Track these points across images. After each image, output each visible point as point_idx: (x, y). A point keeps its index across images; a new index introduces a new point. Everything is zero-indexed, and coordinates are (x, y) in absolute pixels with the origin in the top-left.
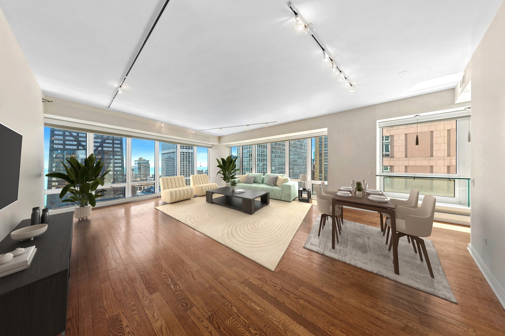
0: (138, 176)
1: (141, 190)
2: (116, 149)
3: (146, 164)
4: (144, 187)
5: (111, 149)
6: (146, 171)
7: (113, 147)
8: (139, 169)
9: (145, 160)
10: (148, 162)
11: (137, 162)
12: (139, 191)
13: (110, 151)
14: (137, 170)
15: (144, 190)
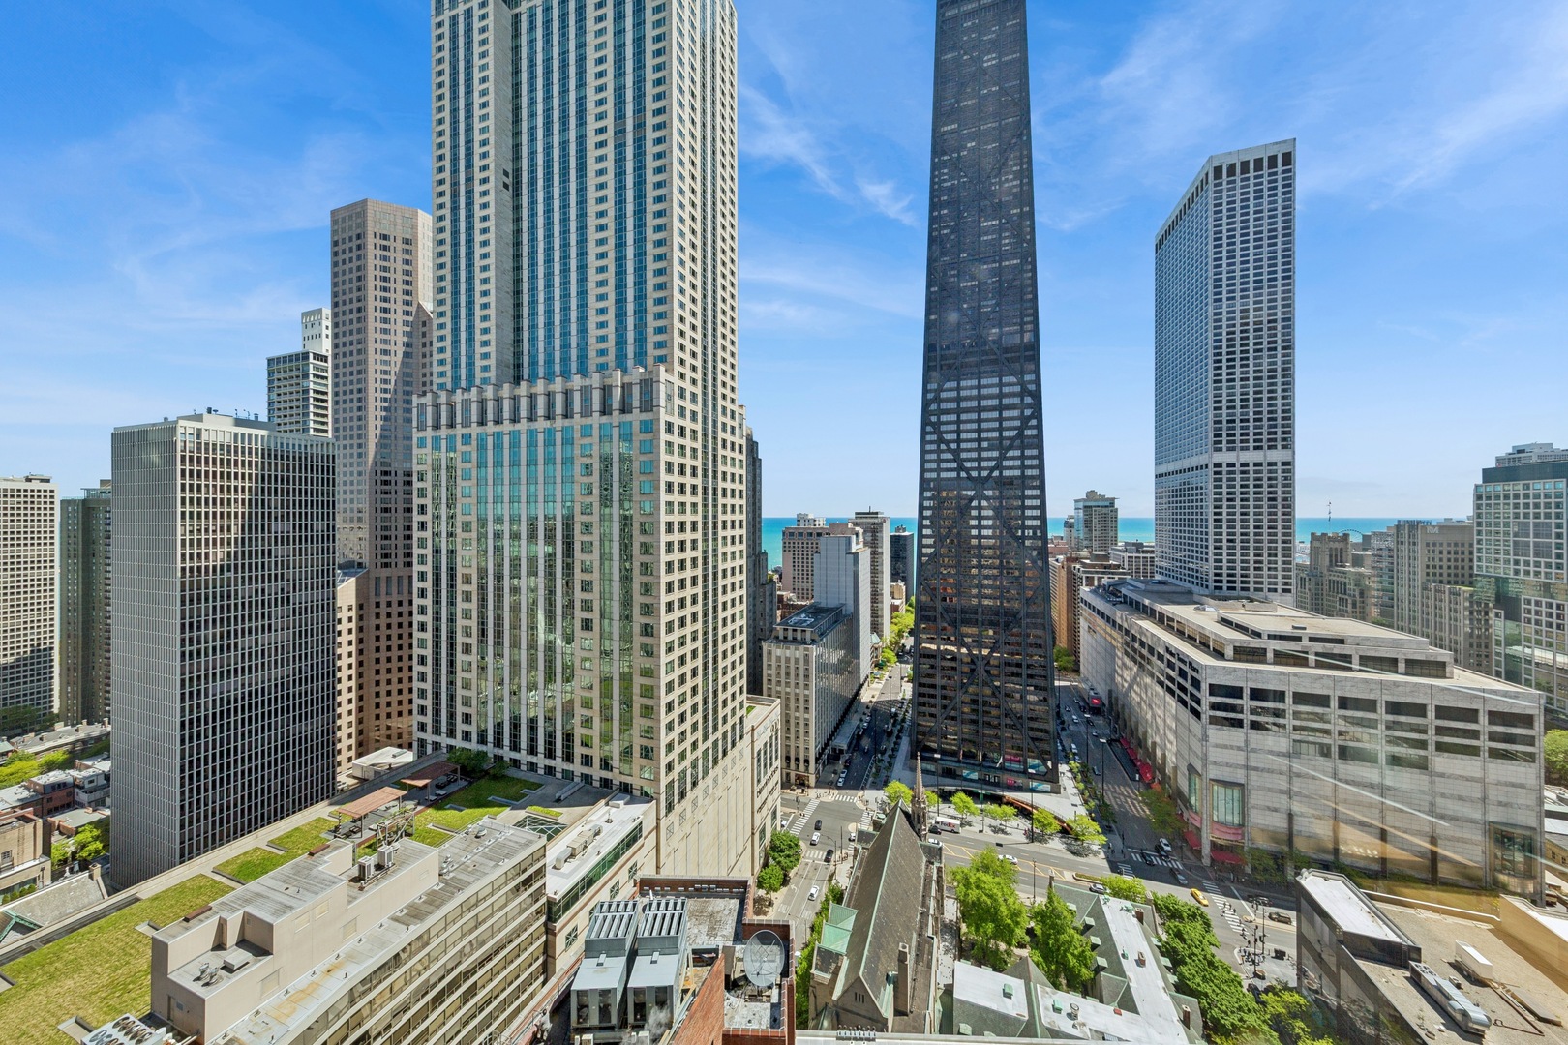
0: (1085, 543)
1: (1092, 585)
2: (1029, 472)
3: (1105, 510)
4: (1099, 579)
5: (1017, 473)
6: (1105, 529)
7: (1023, 467)
8: (1088, 524)
9: (1103, 498)
10: (1112, 502)
11: (1081, 505)
12: (1087, 589)
13: (1016, 477)
14: (1081, 526)
15: (1099, 586)
